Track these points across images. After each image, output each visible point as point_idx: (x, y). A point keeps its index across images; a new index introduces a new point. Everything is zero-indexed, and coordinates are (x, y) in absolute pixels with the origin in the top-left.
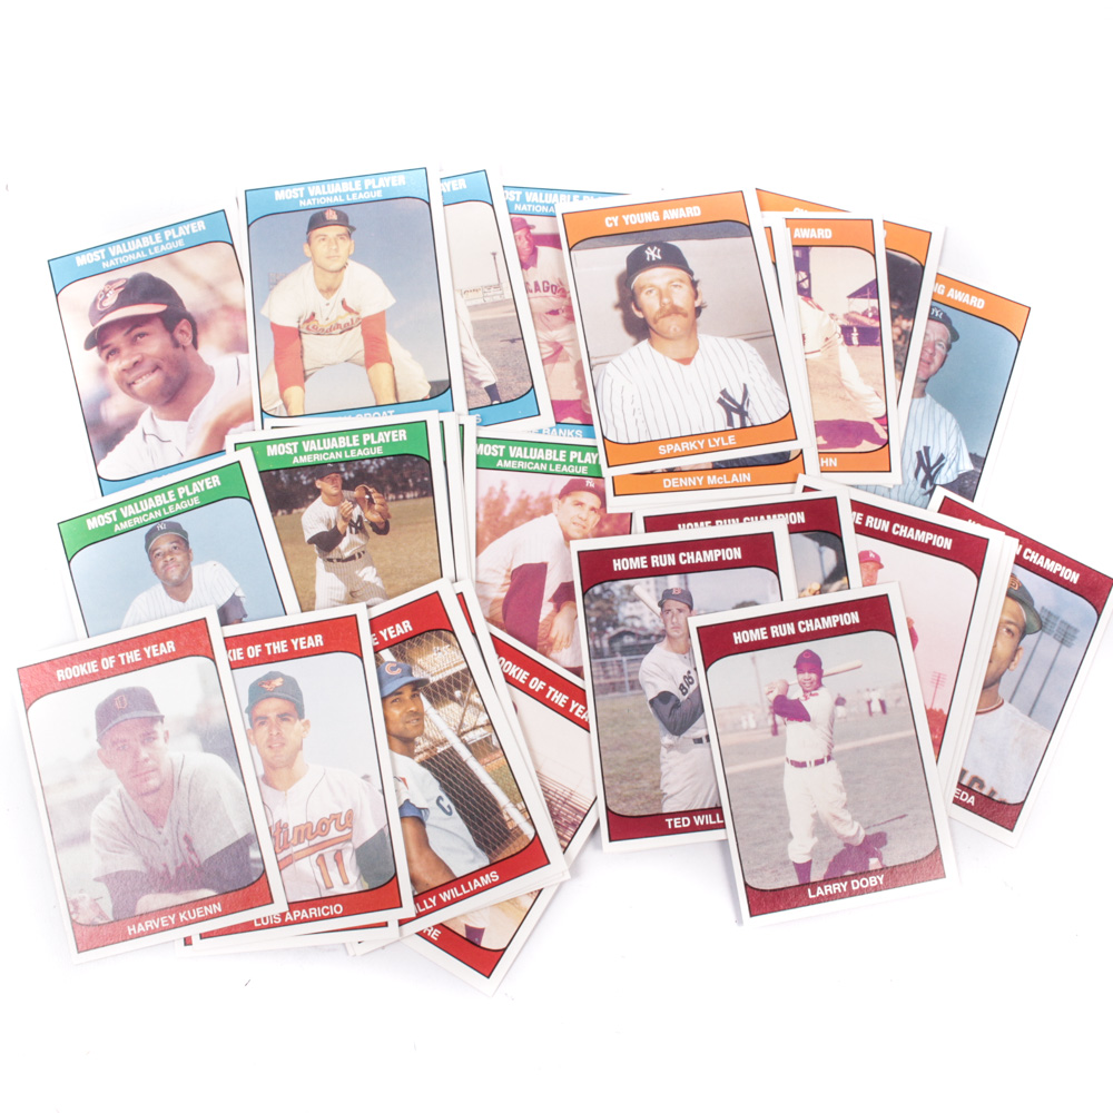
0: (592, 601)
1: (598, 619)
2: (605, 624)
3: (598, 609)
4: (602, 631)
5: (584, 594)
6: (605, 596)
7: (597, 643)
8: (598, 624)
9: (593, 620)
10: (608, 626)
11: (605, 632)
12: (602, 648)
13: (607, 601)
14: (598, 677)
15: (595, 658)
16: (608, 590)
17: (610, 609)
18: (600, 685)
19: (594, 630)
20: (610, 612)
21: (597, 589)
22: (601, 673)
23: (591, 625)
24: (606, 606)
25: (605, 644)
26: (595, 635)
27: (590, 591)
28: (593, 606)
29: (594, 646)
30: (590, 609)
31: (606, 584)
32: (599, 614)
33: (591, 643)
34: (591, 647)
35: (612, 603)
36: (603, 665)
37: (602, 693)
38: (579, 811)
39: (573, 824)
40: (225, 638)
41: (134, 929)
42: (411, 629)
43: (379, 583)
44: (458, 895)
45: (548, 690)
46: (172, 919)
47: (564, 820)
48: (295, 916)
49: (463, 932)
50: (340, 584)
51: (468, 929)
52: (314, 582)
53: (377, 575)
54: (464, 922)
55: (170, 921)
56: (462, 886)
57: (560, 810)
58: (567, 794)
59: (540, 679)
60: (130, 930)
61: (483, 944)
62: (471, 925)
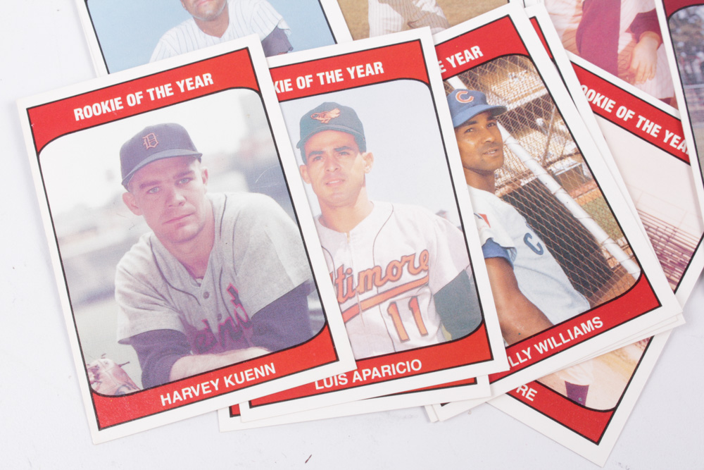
0: (678, 26)
1: (686, 44)
2: (694, 49)
3: (685, 33)
4: (691, 57)
5: (668, 18)
6: (691, 20)
7: (688, 68)
8: (687, 48)
9: (681, 45)
10: (698, 51)
11: (695, 57)
12: (693, 74)
13: (694, 26)
14: (693, 104)
15: (687, 84)
16: (694, 15)
17: (698, 33)
18: (696, 112)
19: (684, 55)
20: (698, 37)
21: (682, 14)
22: (696, 100)
23: (679, 49)
24: (693, 31)
25: (697, 70)
26: (684, 60)
27: (675, 16)
28: (679, 31)
29: (685, 71)
30: (677, 34)
31: (691, 9)
32: (686, 38)
33: (681, 68)
34: (682, 73)
35: (699, 27)
36: (697, 91)
37: (700, 121)
38: (685, 250)
39: (680, 265)
40: (270, 69)
41: (169, 398)
42: (481, 55)
43: (440, 13)
44: (556, 345)
45: (639, 119)
46: (216, 385)
47: (669, 260)
48: (365, 376)
49: (563, 391)
50: (396, 15)
51: (570, 387)
52: (367, 13)
53: (436, 5)
54: (564, 378)
55: (212, 387)
56: (561, 335)
57: (664, 249)
58: (669, 231)
59: (628, 108)
60: (163, 400)
61: (589, 404)
62: (572, 382)
